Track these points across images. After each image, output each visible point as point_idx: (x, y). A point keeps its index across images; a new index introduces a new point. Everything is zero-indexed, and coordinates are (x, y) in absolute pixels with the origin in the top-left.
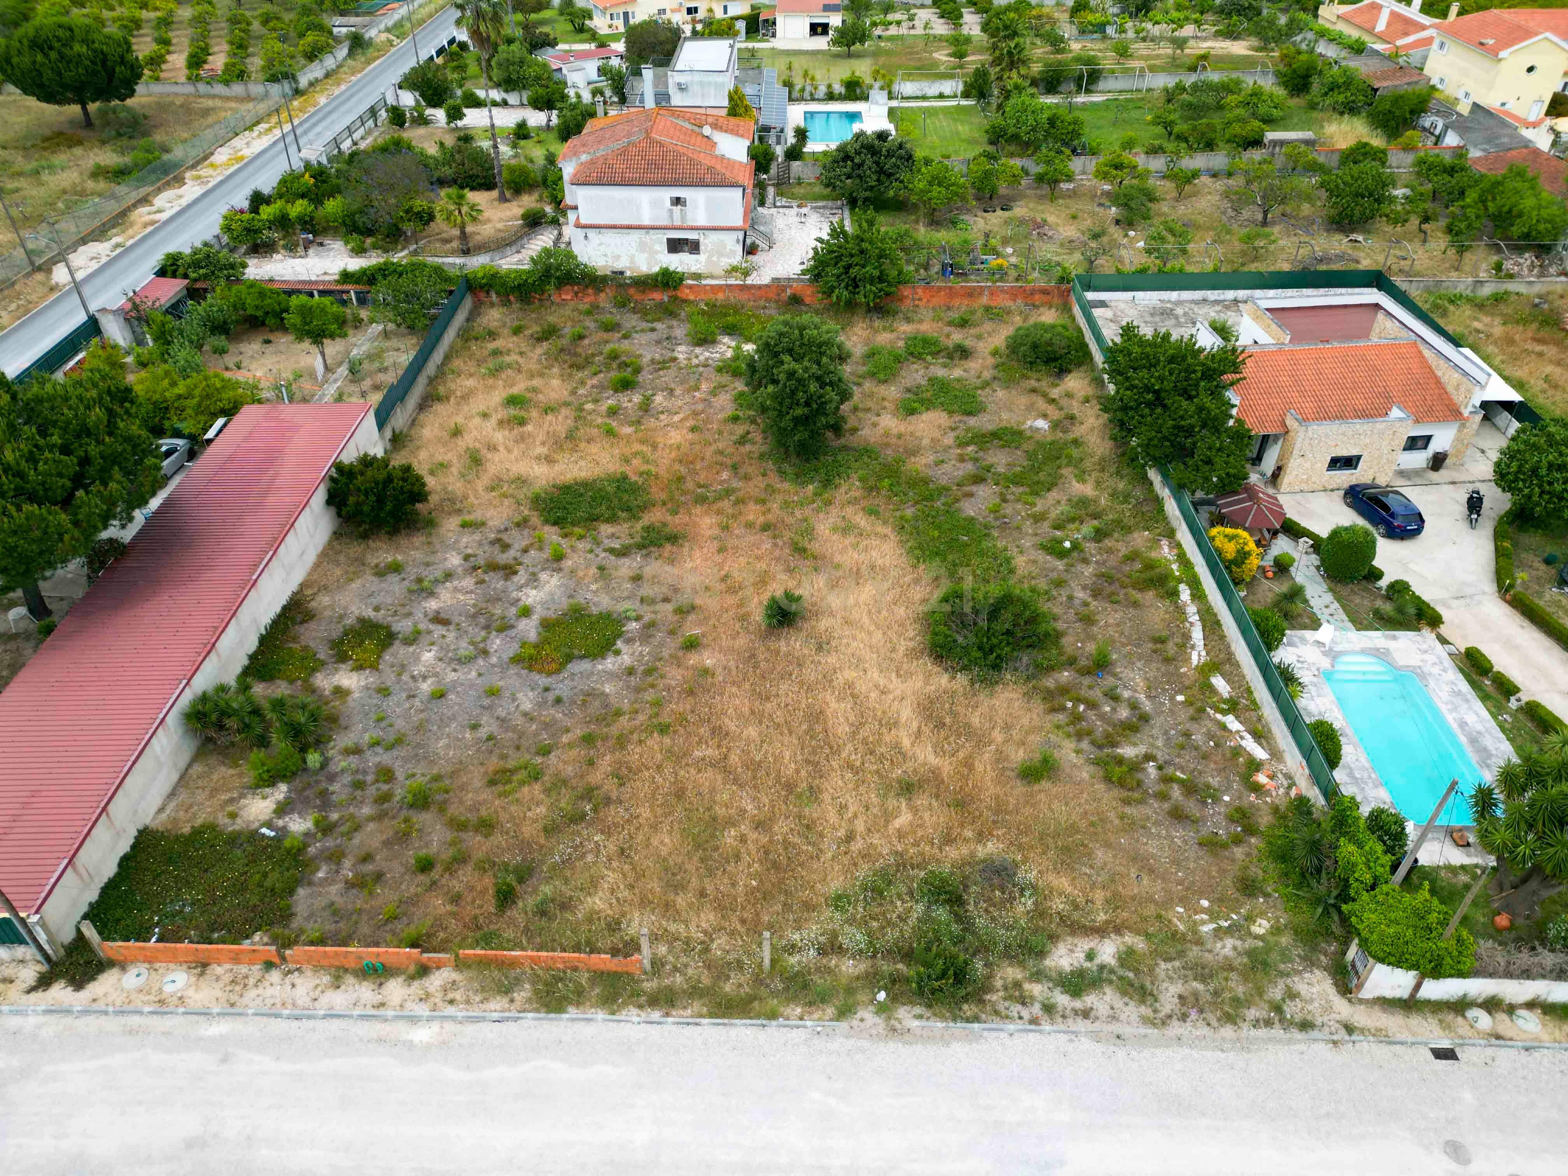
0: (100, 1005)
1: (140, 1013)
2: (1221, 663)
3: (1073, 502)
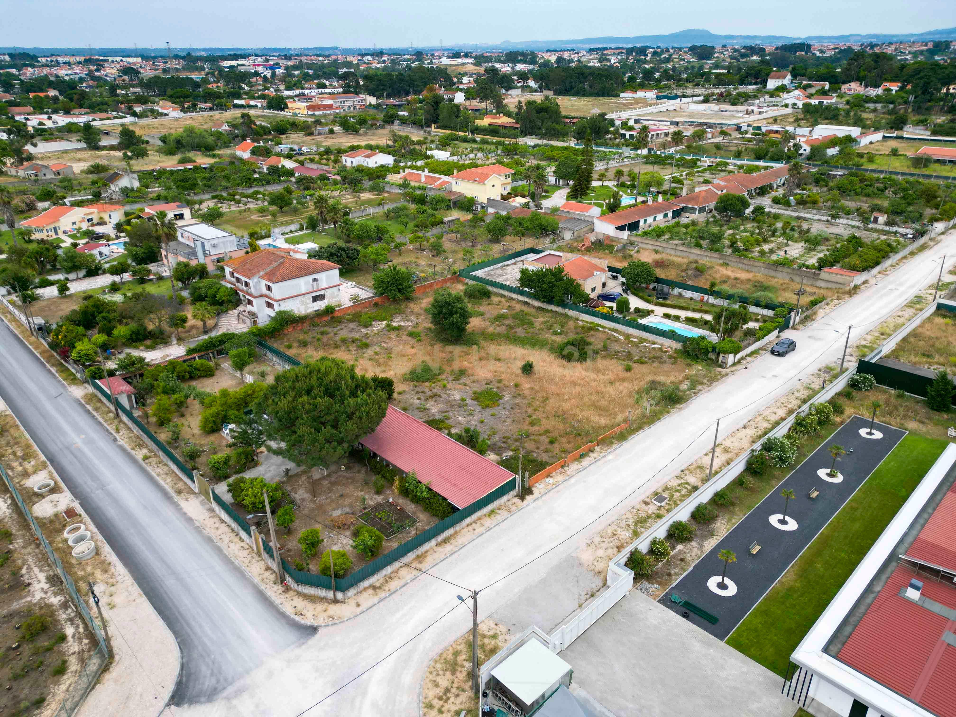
0: (542, 493)
1: (553, 489)
2: (628, 336)
3: (544, 323)
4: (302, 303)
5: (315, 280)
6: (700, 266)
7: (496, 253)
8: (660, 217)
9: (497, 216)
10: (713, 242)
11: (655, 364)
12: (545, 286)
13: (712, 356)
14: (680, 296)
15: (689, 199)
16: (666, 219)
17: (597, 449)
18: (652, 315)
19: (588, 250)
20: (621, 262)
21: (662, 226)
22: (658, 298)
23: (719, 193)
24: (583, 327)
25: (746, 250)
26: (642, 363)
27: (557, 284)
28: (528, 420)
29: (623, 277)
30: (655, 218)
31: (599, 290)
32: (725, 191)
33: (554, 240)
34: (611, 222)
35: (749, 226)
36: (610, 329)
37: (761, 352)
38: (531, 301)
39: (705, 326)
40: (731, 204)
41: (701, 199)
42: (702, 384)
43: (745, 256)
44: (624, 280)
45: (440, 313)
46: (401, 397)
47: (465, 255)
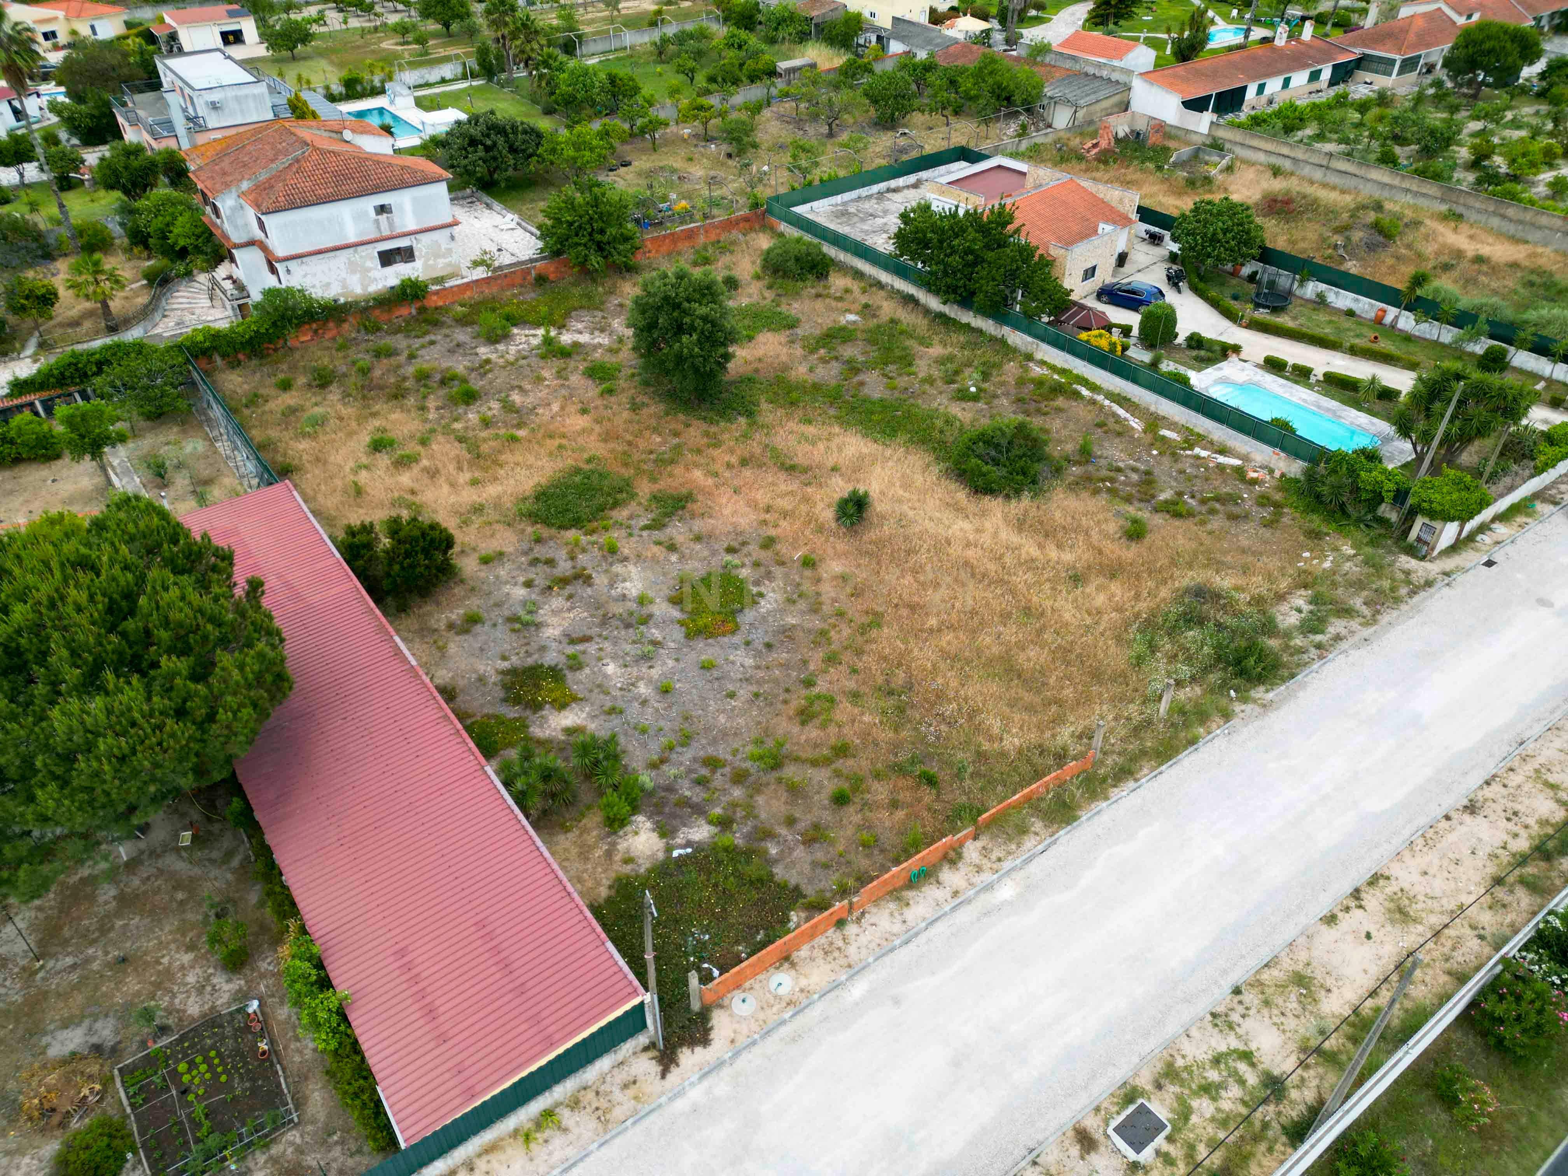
0: (742, 1041)
1: (783, 1022)
2: (1154, 422)
3: (941, 361)
4: (353, 268)
5: (382, 209)
6: (1386, 221)
7: (878, 155)
8: (1300, 79)
9: (907, 63)
10: (1427, 152)
11: (1216, 523)
12: (955, 260)
13: (1388, 512)
14: (1321, 301)
15: (1378, 37)
16: (1315, 86)
17: (972, 851)
18: (1233, 358)
19: (1104, 158)
20: (1179, 194)
21: (1302, 103)
22: (1258, 306)
23: (1461, 21)
24: (1039, 383)
25: (1515, 178)
26: (1178, 515)
27: (990, 255)
28: (797, 702)
29: (1175, 239)
30: (1286, 83)
31: (1105, 276)
32: (1476, 17)
33: (1024, 127)
34: (1171, 86)
35: (1527, 111)
36: (1110, 396)
37: (1540, 507)
38: (922, 296)
39: (1379, 406)
40: (1490, 52)
41: (1411, 37)
42: (1347, 612)
43: (1513, 197)
44: (1175, 247)
45: (652, 326)
46: (484, 573)
47: (794, 157)
